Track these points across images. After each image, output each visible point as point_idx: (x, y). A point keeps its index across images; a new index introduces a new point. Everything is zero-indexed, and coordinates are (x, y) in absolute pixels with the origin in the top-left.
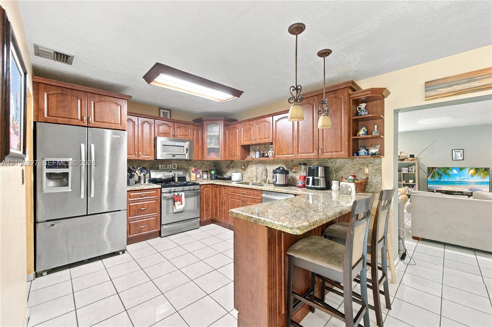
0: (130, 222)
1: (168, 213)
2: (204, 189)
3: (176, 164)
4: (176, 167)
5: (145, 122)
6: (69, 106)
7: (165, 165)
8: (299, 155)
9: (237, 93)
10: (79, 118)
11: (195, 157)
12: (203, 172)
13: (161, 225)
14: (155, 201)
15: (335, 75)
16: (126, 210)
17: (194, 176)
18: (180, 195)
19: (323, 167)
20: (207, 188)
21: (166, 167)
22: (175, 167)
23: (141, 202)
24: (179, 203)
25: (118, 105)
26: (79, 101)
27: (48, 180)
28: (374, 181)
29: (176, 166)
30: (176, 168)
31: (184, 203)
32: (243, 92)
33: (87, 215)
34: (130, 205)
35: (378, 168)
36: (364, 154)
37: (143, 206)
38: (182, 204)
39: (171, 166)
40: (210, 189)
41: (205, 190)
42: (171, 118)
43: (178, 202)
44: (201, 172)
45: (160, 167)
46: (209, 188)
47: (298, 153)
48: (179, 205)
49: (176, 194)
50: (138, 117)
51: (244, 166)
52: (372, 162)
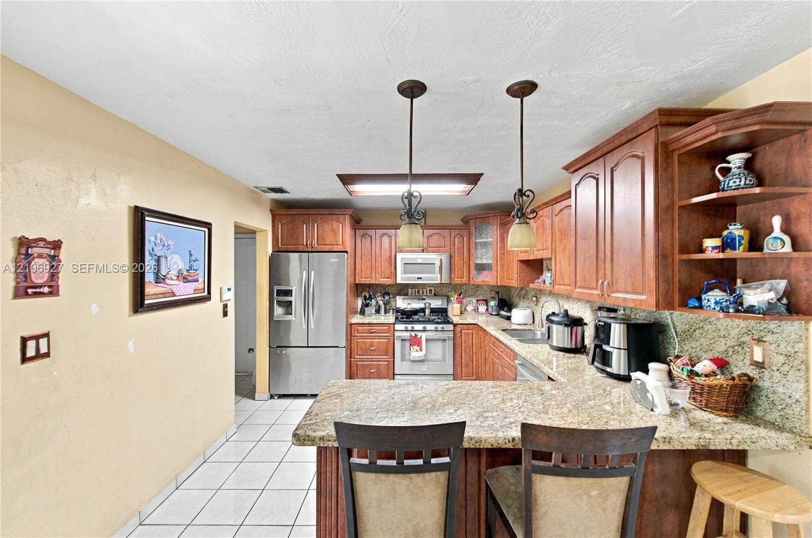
0: (358, 363)
1: (403, 359)
2: (463, 331)
3: (432, 288)
4: (433, 292)
5: (384, 234)
6: (296, 233)
7: (417, 290)
8: (577, 290)
9: (473, 179)
10: (305, 244)
11: (456, 279)
12: (478, 301)
13: (394, 374)
14: (387, 340)
15: (628, 104)
16: (345, 347)
17: (457, 307)
18: (419, 336)
19: (626, 325)
20: (469, 330)
21: (418, 292)
22: (431, 293)
23: (369, 339)
24: (416, 348)
25: (340, 222)
26: (305, 225)
27: (278, 307)
28: (781, 390)
29: (433, 290)
30: (433, 294)
31: (424, 350)
32: (483, 174)
33: (308, 347)
34: (357, 341)
35: (793, 351)
36: (713, 306)
37: (372, 345)
38: (421, 350)
39: (425, 291)
40: (474, 333)
41: (465, 333)
42: (425, 224)
43: (416, 346)
44: (475, 301)
45: (410, 292)
46: (473, 330)
47: (576, 284)
48: (417, 351)
49: (413, 334)
50: (375, 229)
51: (536, 297)
52: (775, 330)
